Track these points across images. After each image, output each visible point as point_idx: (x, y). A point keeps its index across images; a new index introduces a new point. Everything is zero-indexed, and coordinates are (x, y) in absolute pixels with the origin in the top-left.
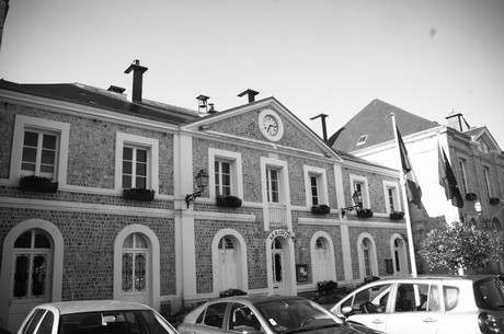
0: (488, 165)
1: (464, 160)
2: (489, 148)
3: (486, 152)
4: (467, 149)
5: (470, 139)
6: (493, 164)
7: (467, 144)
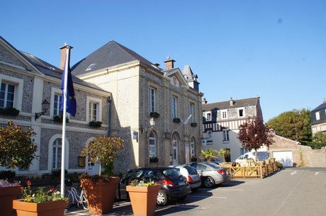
0: (177, 95)
1: (156, 89)
2: (180, 84)
3: (177, 85)
4: (159, 81)
5: (163, 74)
6: (182, 95)
7: (161, 78)
